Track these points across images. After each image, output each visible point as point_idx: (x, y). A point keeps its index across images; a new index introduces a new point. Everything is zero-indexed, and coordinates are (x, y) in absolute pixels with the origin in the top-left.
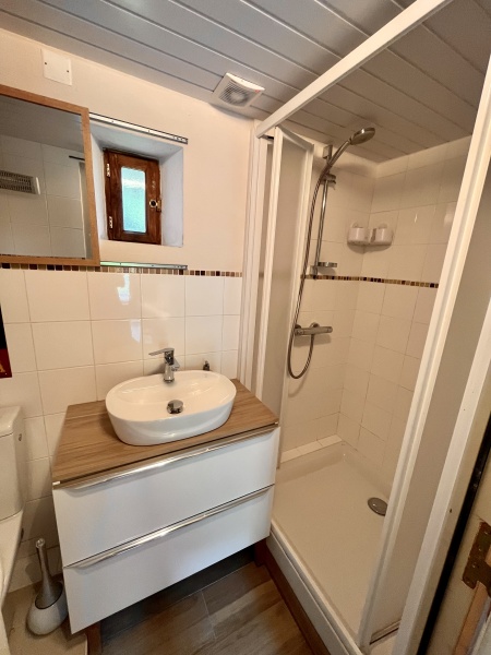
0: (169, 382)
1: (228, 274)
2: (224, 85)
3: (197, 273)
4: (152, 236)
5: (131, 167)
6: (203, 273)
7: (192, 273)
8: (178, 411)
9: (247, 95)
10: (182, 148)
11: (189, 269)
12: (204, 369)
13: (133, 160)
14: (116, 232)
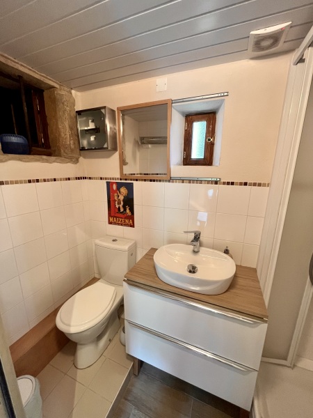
0: (195, 252)
1: (255, 184)
2: (252, 42)
3: (228, 183)
4: (208, 161)
5: (198, 121)
6: (233, 183)
7: (224, 183)
8: (194, 272)
9: (275, 38)
10: (224, 100)
11: (222, 181)
12: (225, 252)
13: (200, 116)
14: (187, 161)
